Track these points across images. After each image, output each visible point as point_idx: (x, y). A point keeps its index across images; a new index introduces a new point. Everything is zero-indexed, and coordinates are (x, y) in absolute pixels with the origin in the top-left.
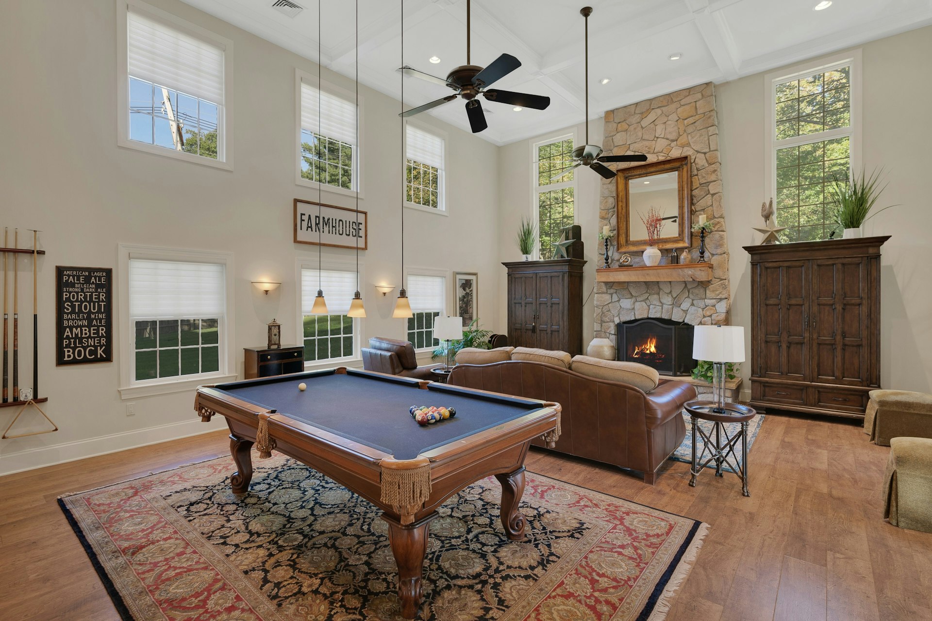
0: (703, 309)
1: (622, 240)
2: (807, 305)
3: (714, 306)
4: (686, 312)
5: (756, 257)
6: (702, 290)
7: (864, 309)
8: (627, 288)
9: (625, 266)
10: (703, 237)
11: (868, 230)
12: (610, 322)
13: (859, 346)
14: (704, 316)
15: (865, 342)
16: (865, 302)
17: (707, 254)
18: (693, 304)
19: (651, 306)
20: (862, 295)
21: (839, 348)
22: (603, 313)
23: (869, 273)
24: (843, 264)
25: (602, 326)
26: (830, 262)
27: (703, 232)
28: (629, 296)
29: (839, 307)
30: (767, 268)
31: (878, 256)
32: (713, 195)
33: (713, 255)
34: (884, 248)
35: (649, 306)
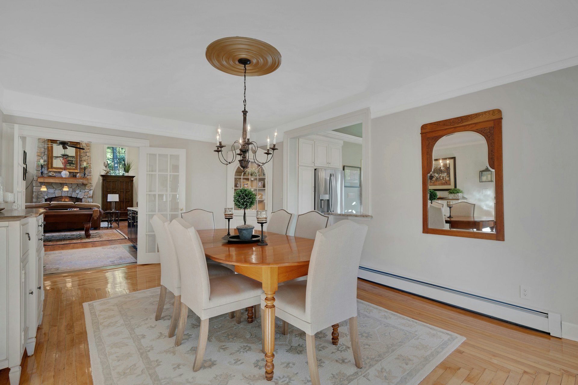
0: (84, 193)
1: (50, 166)
2: (117, 192)
3: (88, 192)
4: (78, 194)
5: (104, 178)
6: (84, 187)
7: (130, 193)
8: (51, 185)
9: (52, 176)
10: (85, 170)
11: (130, 174)
12: (43, 198)
13: (129, 201)
14: (85, 195)
15: (130, 201)
16: (130, 191)
17: (86, 175)
18: (80, 191)
19: (63, 192)
20: (130, 189)
21: (125, 202)
22: (38, 194)
23: (131, 184)
24: (126, 182)
25: (37, 200)
26: (123, 181)
27: (85, 168)
28: (53, 188)
29: (125, 192)
30: (107, 181)
31: (133, 180)
32: (88, 156)
33: (88, 176)
34: (134, 179)
35: (62, 192)
